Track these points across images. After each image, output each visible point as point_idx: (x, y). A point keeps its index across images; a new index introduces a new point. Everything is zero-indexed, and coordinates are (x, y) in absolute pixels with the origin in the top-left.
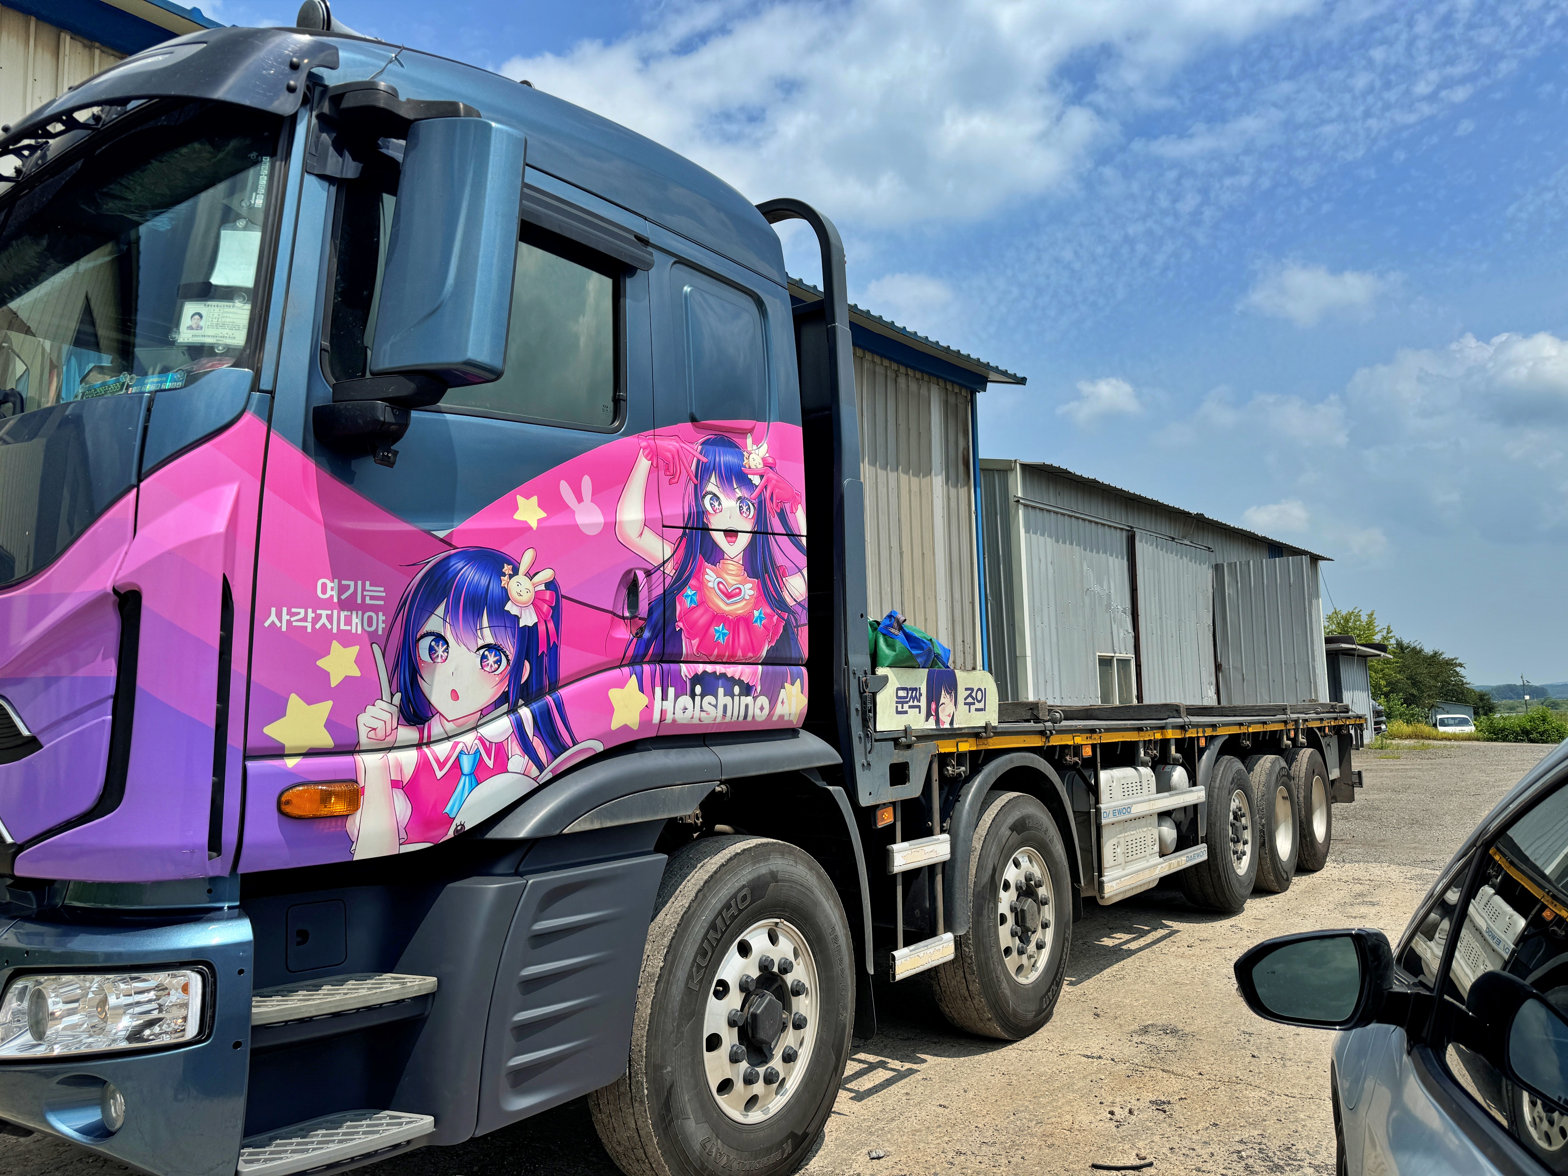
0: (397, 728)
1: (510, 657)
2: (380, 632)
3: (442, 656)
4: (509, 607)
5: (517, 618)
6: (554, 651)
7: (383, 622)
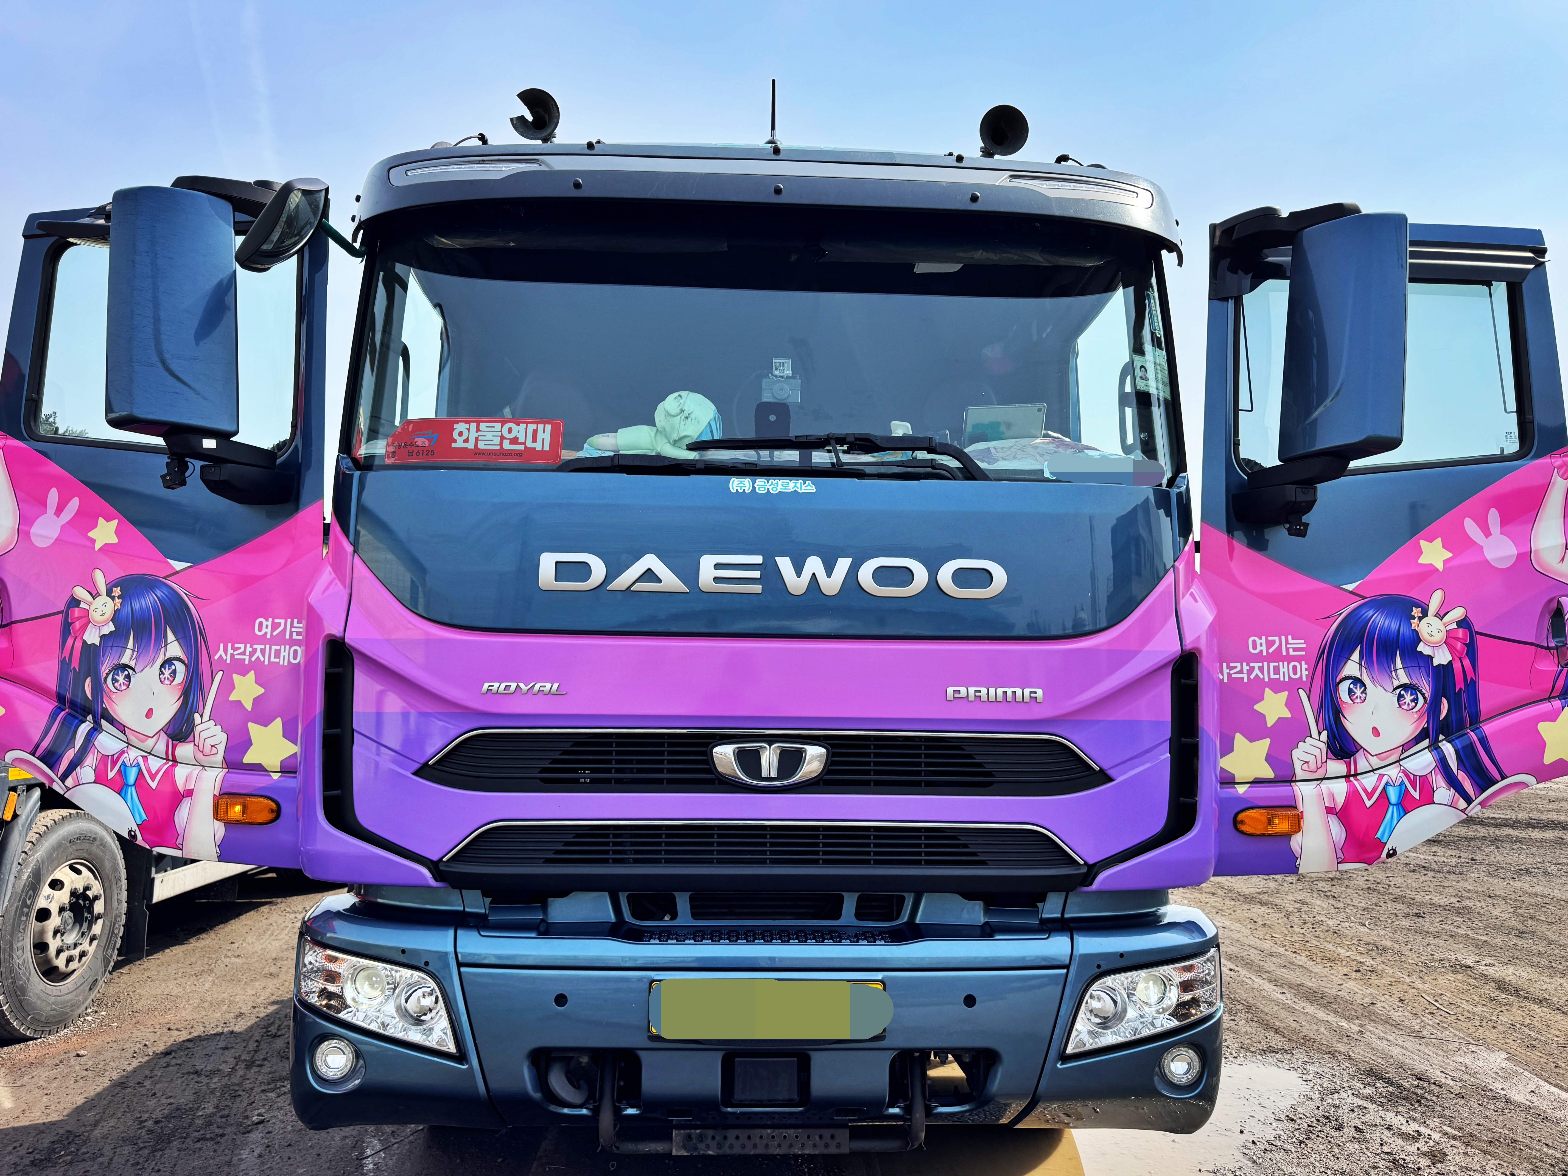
0: (1326, 761)
1: (1427, 695)
2: (1304, 679)
3: (1360, 697)
4: (1421, 648)
5: (1430, 658)
6: (1472, 687)
7: (1306, 669)
